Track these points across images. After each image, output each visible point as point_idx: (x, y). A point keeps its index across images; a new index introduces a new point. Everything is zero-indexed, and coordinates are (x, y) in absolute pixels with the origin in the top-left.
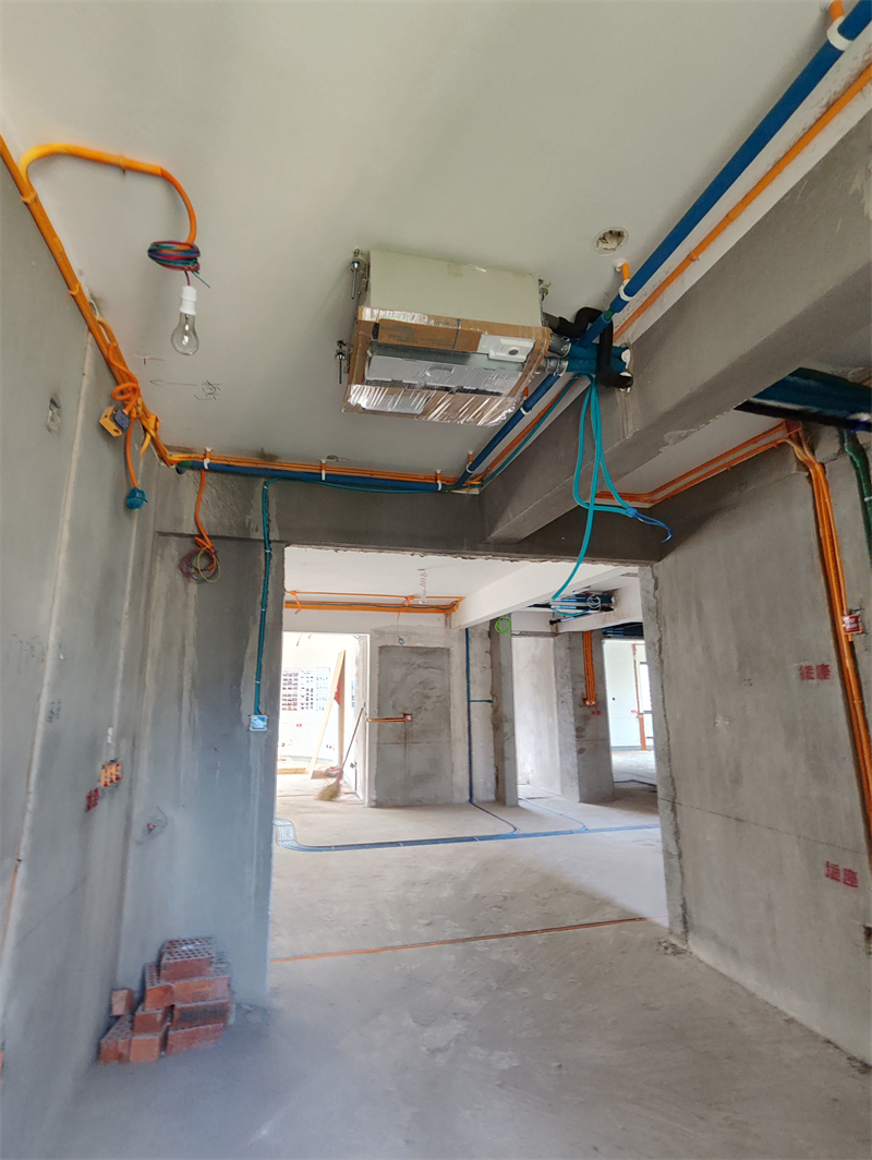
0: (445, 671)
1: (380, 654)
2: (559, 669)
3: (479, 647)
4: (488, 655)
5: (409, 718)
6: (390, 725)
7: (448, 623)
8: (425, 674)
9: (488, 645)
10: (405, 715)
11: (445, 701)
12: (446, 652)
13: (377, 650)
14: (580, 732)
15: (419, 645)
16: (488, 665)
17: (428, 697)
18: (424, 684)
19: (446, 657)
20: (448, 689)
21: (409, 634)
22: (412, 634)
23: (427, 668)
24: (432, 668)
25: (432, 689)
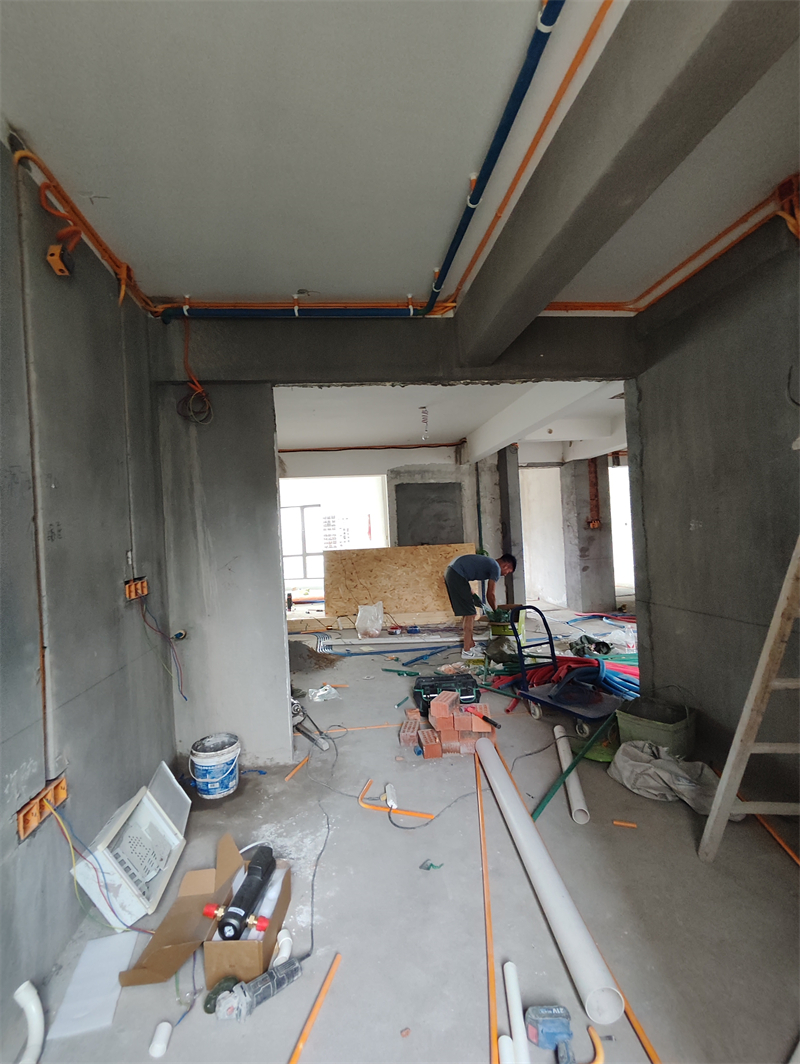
0: (458, 504)
1: (396, 492)
2: (565, 496)
3: (488, 480)
4: (497, 487)
7: (458, 459)
8: (437, 507)
9: (497, 477)
11: (458, 530)
12: (456, 487)
13: (393, 488)
14: (584, 552)
15: (432, 481)
16: (497, 496)
17: (443, 528)
18: (438, 516)
19: (457, 492)
20: (461, 520)
21: (423, 472)
22: (425, 472)
23: (440, 502)
24: (446, 502)
25: (446, 520)
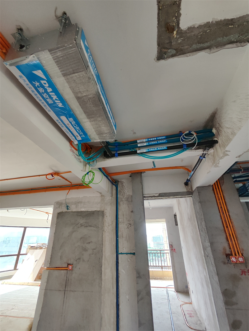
0: (100, 228)
1: (58, 218)
5: (70, 267)
6: (56, 273)
8: (84, 231)
10: (68, 264)
11: (98, 253)
12: (101, 213)
13: (56, 215)
15: (83, 210)
17: (85, 250)
18: (83, 239)
19: (100, 218)
20: (101, 244)
21: (77, 203)
22: (78, 203)
23: (87, 226)
24: (90, 226)
25: (89, 243)
